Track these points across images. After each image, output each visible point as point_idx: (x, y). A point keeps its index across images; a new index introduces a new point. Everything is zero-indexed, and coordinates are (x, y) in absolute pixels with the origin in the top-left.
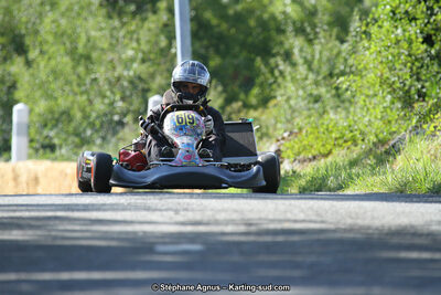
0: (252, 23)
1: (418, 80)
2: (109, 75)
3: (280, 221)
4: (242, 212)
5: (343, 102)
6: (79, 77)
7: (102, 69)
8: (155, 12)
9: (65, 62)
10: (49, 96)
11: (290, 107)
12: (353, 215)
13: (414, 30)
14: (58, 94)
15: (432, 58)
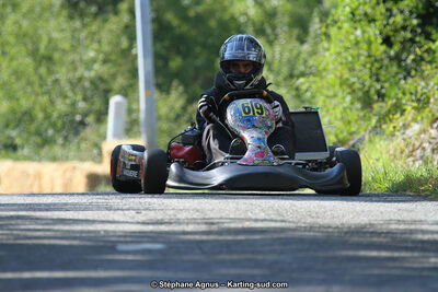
0: (213, 23)
1: (378, 80)
2: (71, 75)
3: (241, 220)
4: (203, 212)
6: (41, 78)
7: (64, 70)
8: (116, 13)
9: (27, 62)
10: (11, 97)
12: (314, 215)
13: (373, 31)
14: (20, 94)
15: (391, 59)
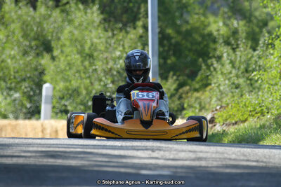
2: (104, 67)
5: (254, 89)
8: (135, 28)
9: (76, 58)
11: (220, 91)
14: (72, 78)
